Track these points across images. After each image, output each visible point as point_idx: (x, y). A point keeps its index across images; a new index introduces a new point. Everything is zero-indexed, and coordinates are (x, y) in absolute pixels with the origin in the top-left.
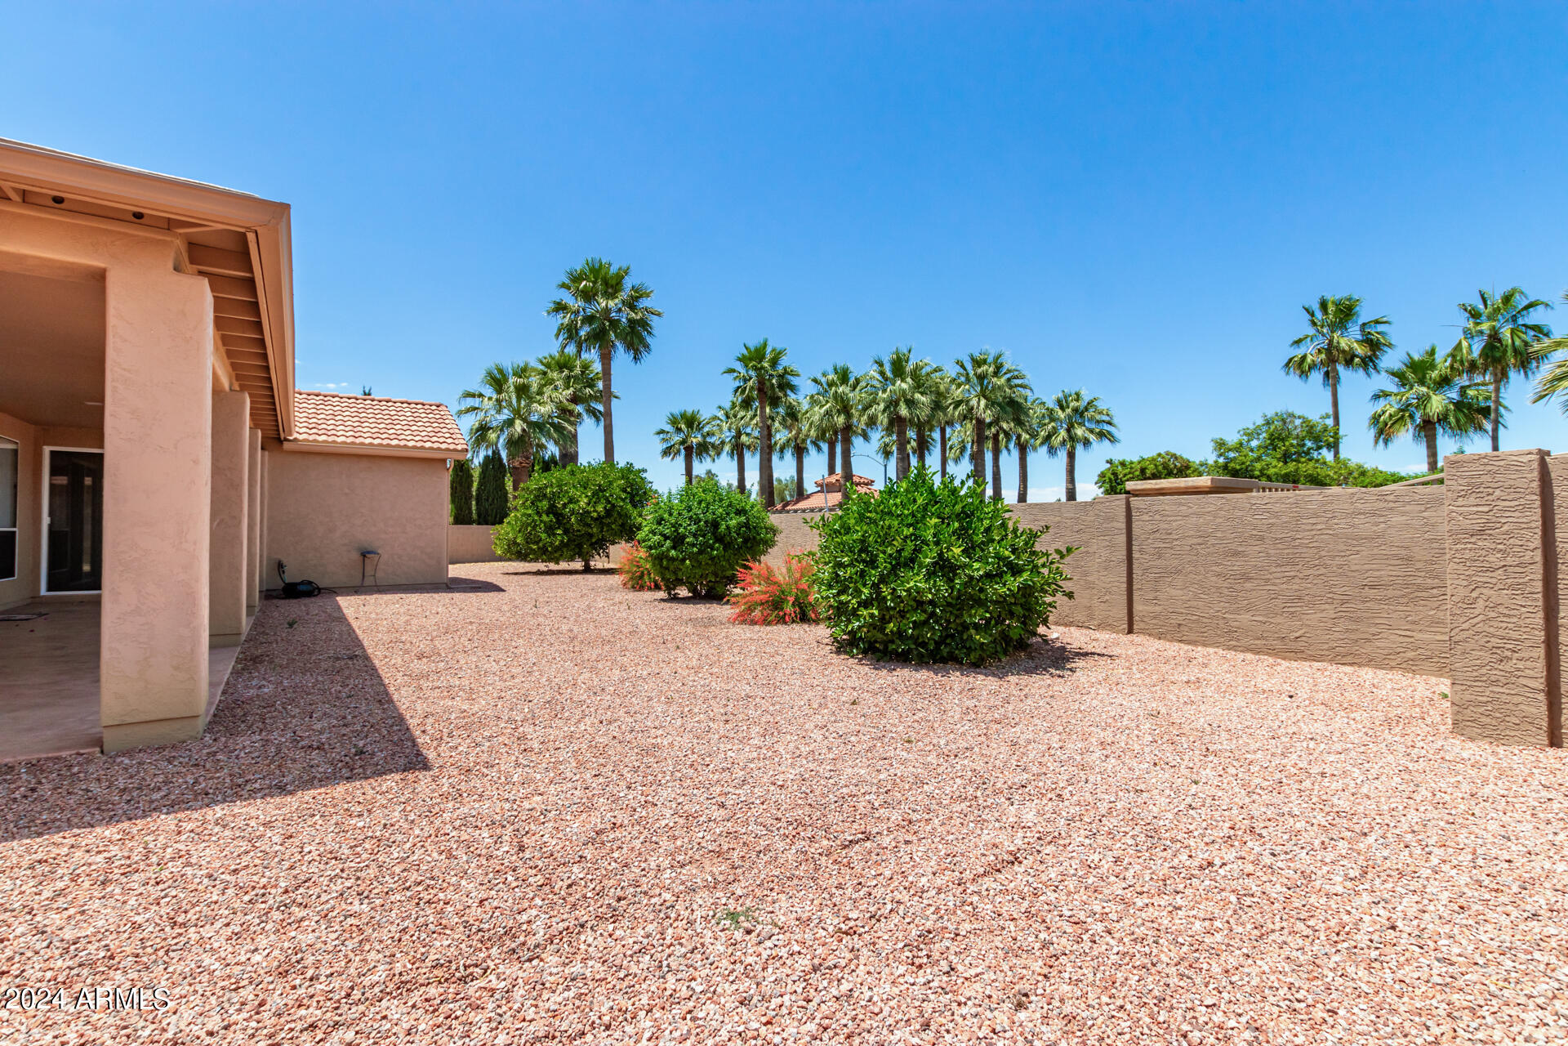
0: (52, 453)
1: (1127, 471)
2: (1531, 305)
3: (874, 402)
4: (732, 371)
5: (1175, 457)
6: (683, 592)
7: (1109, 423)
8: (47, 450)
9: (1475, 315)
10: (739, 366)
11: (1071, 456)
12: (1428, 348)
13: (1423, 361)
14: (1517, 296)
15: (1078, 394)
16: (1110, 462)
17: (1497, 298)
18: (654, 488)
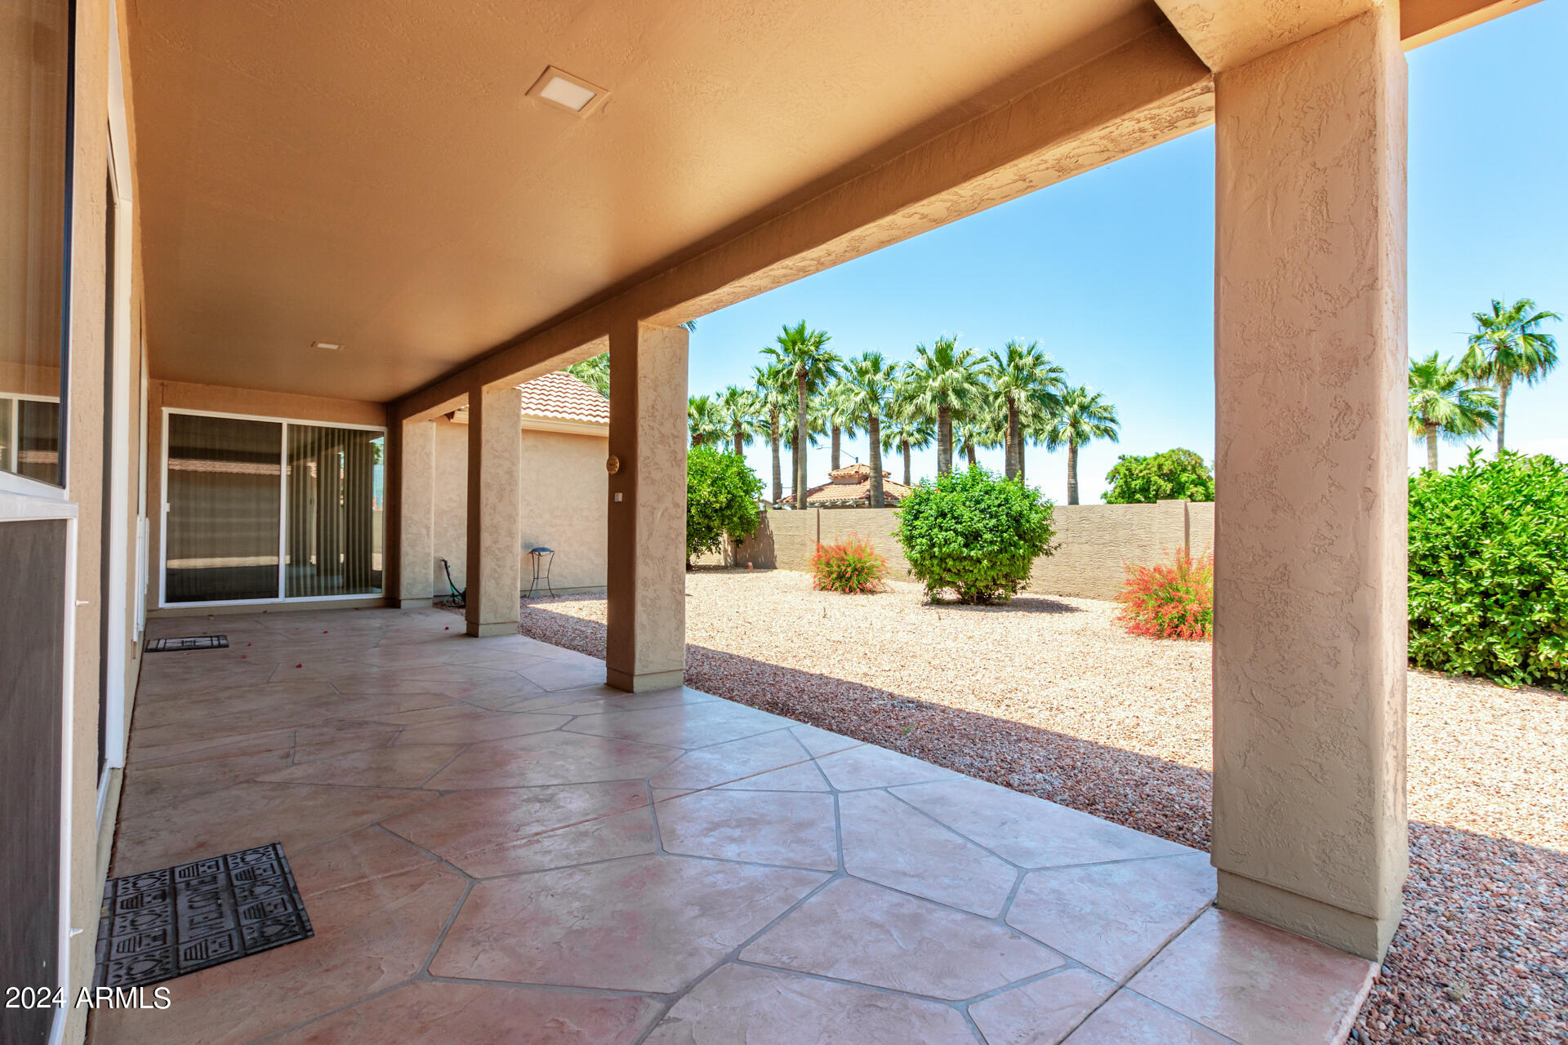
0: (171, 416)
1: (1142, 467)
2: (1540, 316)
3: (922, 389)
4: (771, 351)
5: (1189, 454)
6: (949, 594)
7: (1113, 420)
8: (166, 411)
9: (1486, 323)
10: (779, 348)
11: (1074, 452)
12: (1432, 354)
13: (1427, 367)
14: (1527, 307)
15: (1082, 390)
16: (1122, 458)
17: (1508, 307)
18: (758, 477)
